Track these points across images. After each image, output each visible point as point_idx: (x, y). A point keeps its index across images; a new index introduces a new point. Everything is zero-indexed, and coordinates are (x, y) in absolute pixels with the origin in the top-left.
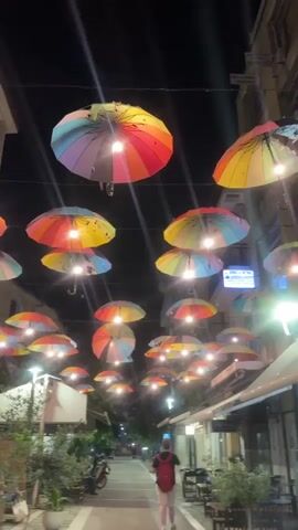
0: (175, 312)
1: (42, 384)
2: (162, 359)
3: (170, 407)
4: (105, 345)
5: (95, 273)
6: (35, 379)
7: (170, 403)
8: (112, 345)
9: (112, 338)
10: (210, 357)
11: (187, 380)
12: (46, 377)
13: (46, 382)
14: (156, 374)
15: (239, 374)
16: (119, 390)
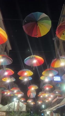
0: (44, 87)
1: (16, 102)
2: (42, 97)
3: (43, 107)
4: (30, 94)
5: (29, 80)
6: (15, 101)
7: (43, 106)
8: (31, 94)
9: (31, 92)
10: (52, 96)
11: (47, 101)
12: (17, 101)
13: (17, 102)
14: (40, 100)
15: (58, 100)
16: (32, 104)
